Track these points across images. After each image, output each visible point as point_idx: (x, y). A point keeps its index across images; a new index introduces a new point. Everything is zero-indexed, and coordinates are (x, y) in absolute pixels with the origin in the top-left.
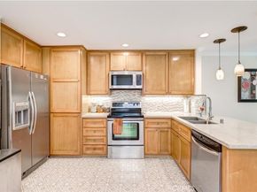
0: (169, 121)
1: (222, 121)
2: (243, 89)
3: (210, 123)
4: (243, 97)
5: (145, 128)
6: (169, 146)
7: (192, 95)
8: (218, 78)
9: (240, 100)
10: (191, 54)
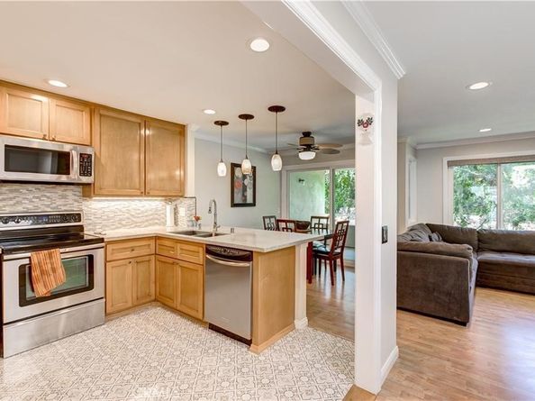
0: (152, 243)
1: (232, 230)
2: (235, 190)
3: (216, 235)
4: (236, 202)
5: (106, 261)
6: (153, 285)
7: (182, 196)
8: (220, 174)
9: (234, 205)
10: (180, 130)
